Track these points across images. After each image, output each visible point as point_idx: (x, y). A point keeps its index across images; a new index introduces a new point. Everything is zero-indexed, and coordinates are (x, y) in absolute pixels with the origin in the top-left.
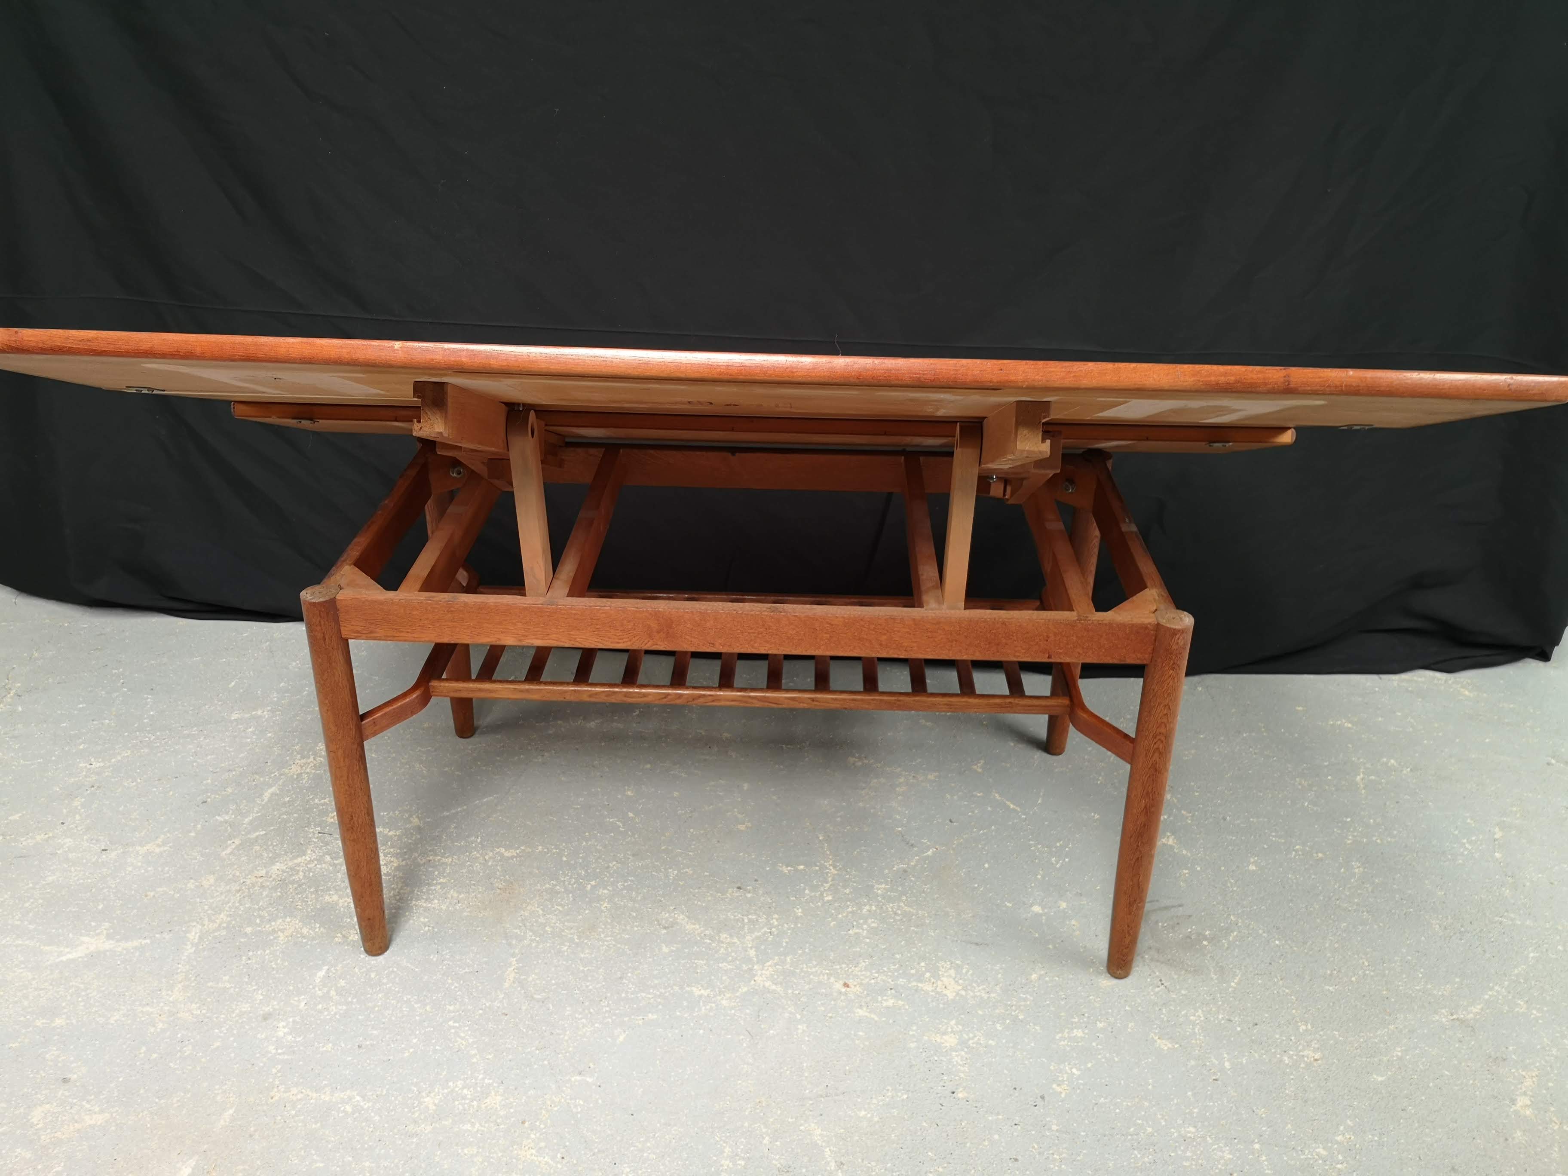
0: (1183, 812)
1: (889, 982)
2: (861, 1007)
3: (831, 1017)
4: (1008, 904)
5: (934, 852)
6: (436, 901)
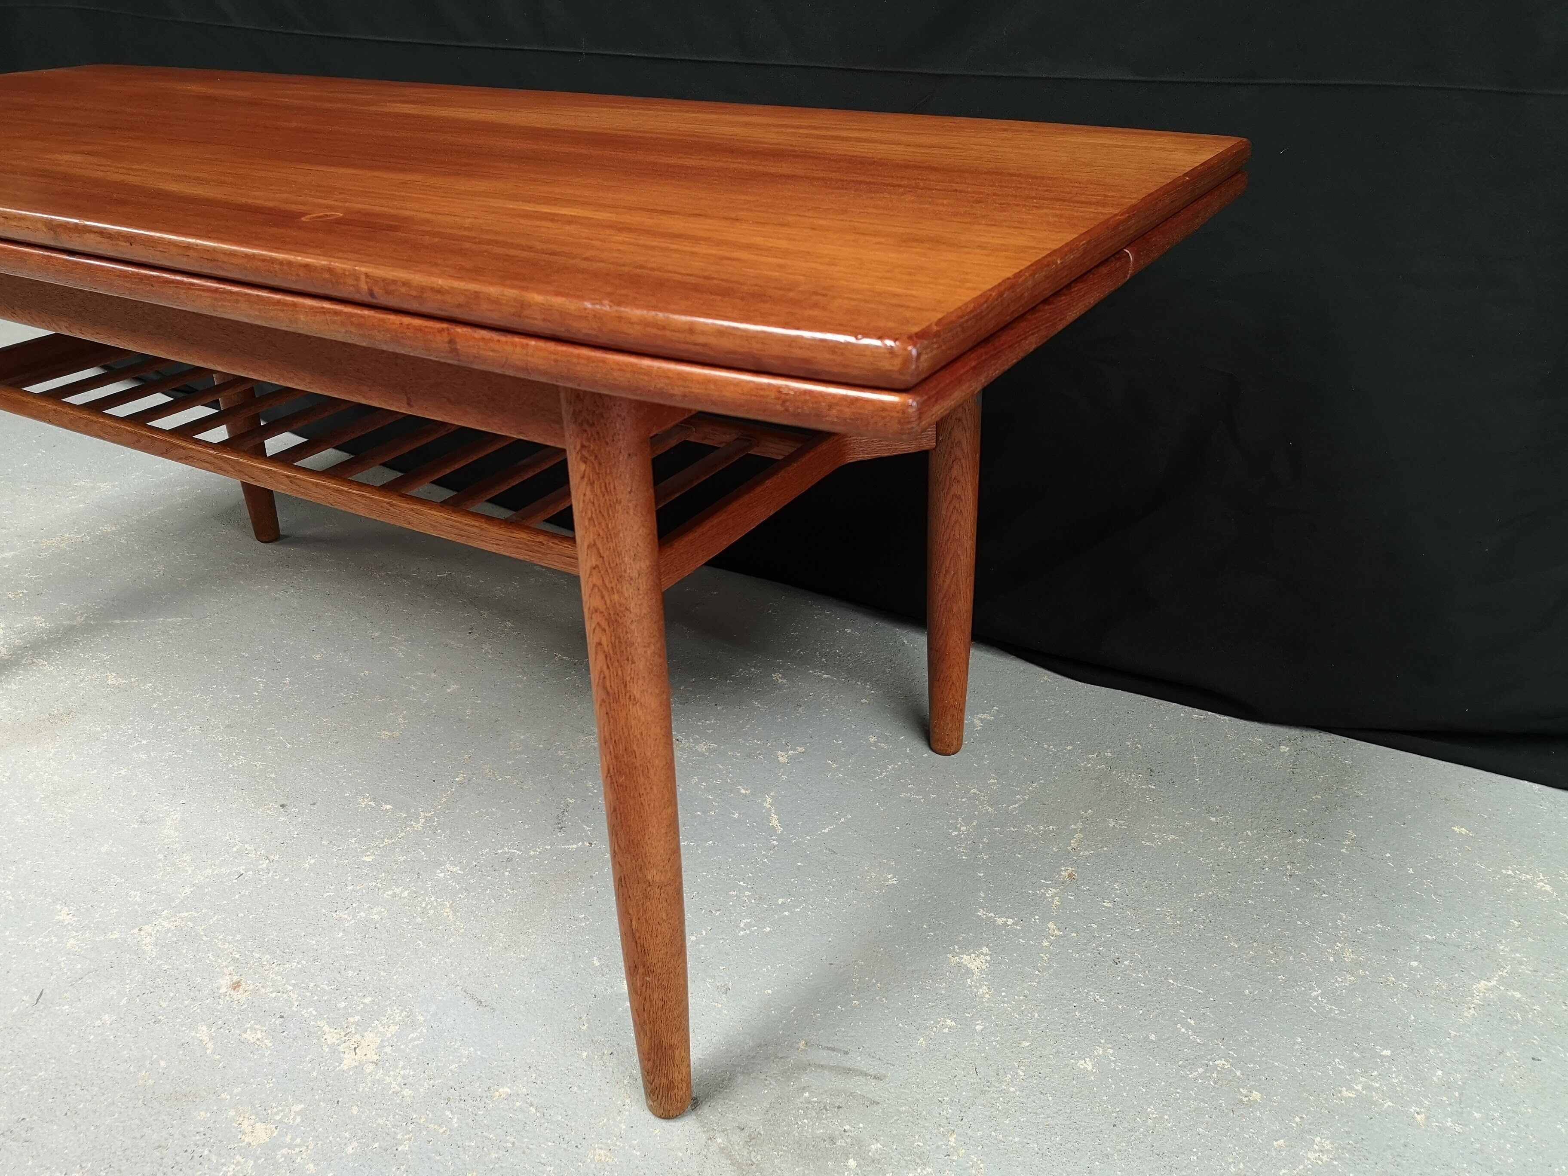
1: (291, 1007)
2: (210, 1026)
3: (158, 1022)
5: (580, 849)
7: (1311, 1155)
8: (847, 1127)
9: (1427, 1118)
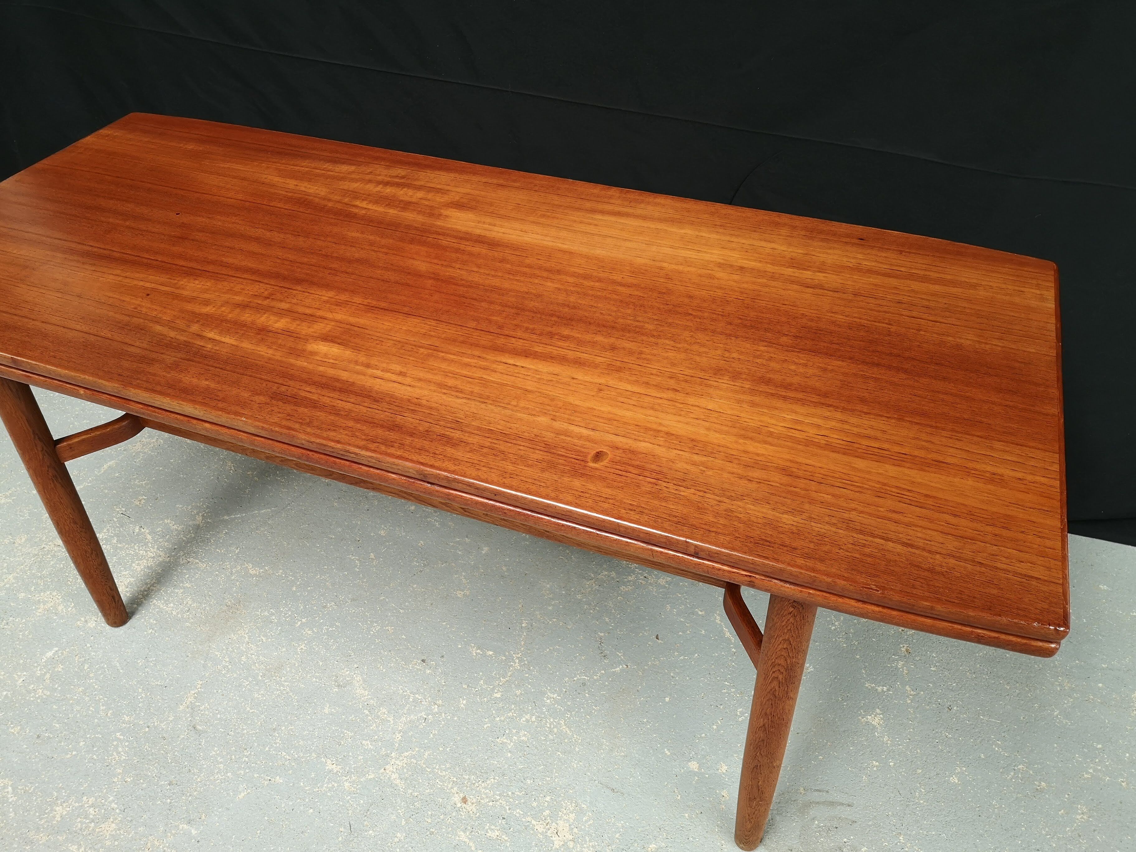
0: (907, 687)
1: (505, 810)
2: (464, 831)
3: (432, 833)
4: (667, 752)
5: (622, 670)
6: (172, 605)
7: (1079, 817)
8: (845, 840)
9: (1127, 784)
